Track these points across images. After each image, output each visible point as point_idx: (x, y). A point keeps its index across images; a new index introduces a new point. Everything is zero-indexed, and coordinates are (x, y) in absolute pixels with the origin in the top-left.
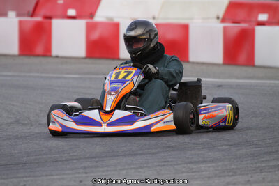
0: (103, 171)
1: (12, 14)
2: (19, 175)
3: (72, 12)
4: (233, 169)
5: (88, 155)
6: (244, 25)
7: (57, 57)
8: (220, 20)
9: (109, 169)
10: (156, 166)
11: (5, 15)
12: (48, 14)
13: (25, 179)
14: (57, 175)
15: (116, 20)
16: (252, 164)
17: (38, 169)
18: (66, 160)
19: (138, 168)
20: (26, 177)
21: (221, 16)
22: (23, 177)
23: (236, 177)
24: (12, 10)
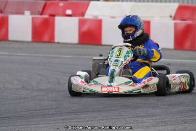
0: (75, 122)
1: (27, 13)
2: (16, 124)
3: (69, 12)
4: (166, 121)
5: (68, 111)
6: (189, 22)
7: (58, 43)
8: (172, 18)
9: (80, 120)
10: (113, 119)
11: (23, 13)
12: (53, 13)
13: (20, 126)
14: (43, 124)
15: (100, 18)
16: (180, 118)
17: (31, 120)
18: (52, 114)
19: (100, 120)
20: (21, 125)
21: (173, 15)
22: (19, 126)
23: (166, 127)
24: (28, 10)
